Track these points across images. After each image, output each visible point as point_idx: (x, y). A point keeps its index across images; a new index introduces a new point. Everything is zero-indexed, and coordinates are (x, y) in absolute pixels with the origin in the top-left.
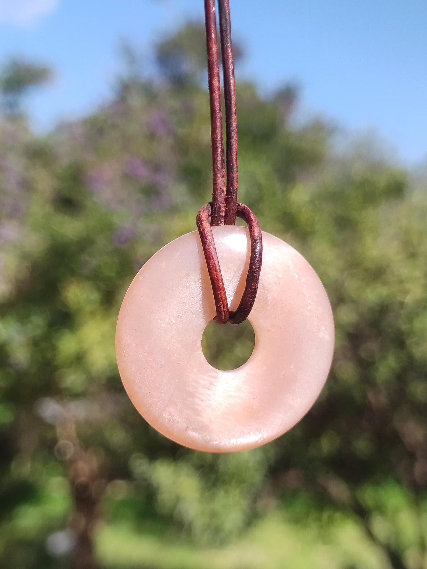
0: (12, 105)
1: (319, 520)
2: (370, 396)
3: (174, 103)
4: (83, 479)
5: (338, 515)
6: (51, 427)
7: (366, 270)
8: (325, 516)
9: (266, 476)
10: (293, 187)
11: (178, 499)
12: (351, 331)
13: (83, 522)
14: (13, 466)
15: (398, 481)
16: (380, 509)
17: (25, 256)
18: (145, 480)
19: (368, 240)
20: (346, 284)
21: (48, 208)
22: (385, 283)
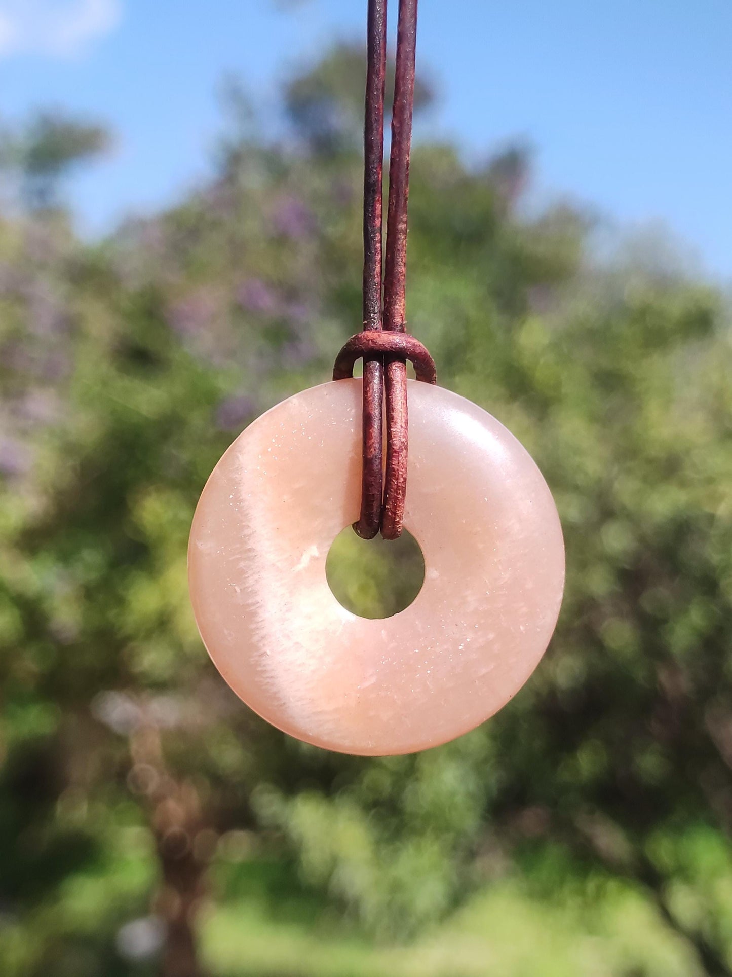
0: (42, 194)
1: (582, 893)
2: (663, 677)
3: (318, 182)
4: (175, 829)
5: (612, 885)
6: (121, 740)
7: (650, 461)
8: (591, 886)
9: (484, 818)
10: (523, 323)
11: (334, 862)
12: (627, 567)
13: (176, 903)
14: (60, 808)
15: (714, 824)
16: (685, 872)
17: (68, 449)
18: (278, 828)
19: (653, 410)
20: (617, 485)
21: (106, 368)
22: (684, 484)
